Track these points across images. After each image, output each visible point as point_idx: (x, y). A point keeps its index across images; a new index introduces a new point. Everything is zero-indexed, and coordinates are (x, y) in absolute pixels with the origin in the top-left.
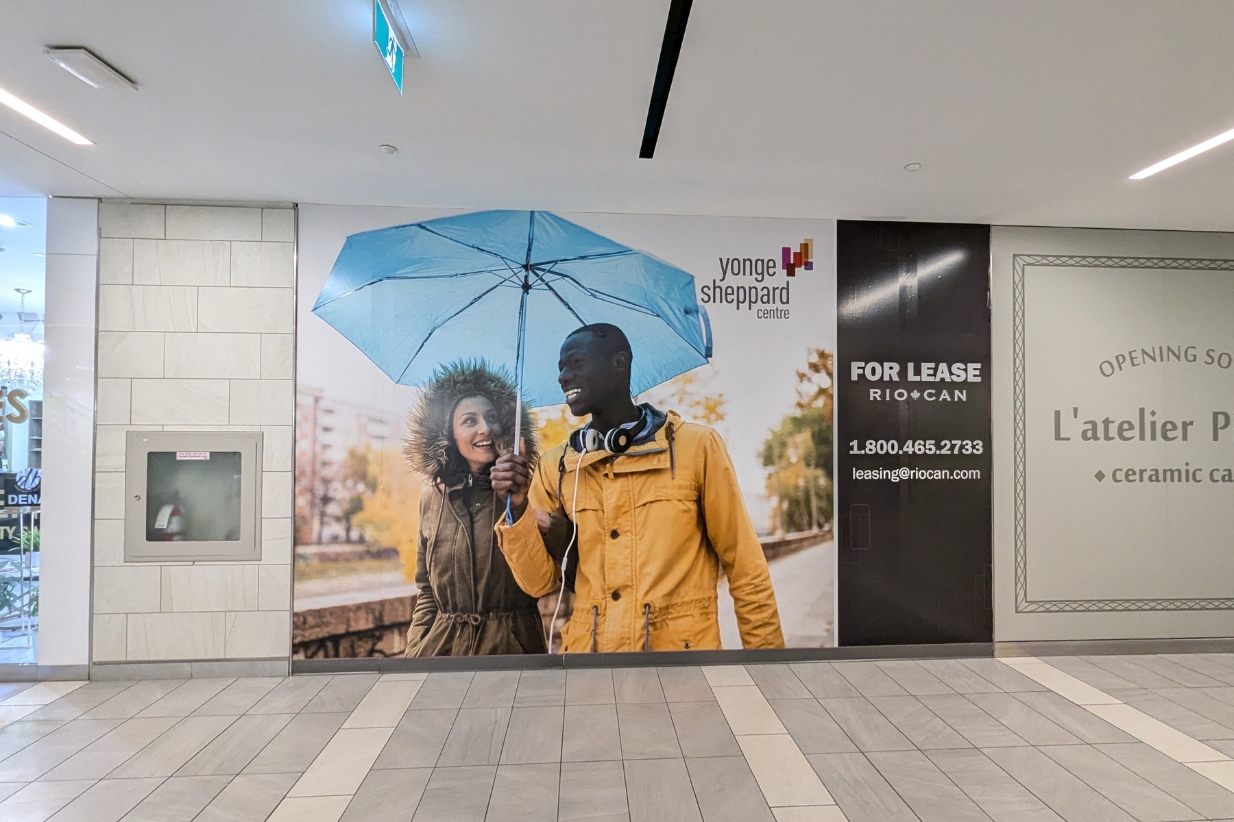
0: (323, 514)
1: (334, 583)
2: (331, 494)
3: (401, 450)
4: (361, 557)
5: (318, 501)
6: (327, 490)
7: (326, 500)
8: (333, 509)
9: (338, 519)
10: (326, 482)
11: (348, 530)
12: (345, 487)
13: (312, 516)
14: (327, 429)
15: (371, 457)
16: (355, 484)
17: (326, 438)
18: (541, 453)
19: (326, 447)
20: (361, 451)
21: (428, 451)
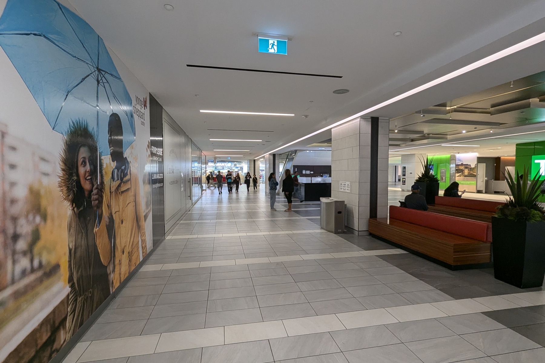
0: (14, 253)
1: (25, 315)
2: (19, 230)
3: (57, 185)
4: (40, 281)
5: (9, 241)
6: (15, 227)
7: (16, 237)
8: (21, 245)
9: (24, 253)
10: (15, 219)
11: (32, 261)
12: (28, 221)
13: (6, 257)
14: (13, 167)
15: (42, 192)
16: (34, 218)
17: (13, 176)
18: (105, 183)
19: (13, 184)
20: (36, 186)
21: (69, 184)
